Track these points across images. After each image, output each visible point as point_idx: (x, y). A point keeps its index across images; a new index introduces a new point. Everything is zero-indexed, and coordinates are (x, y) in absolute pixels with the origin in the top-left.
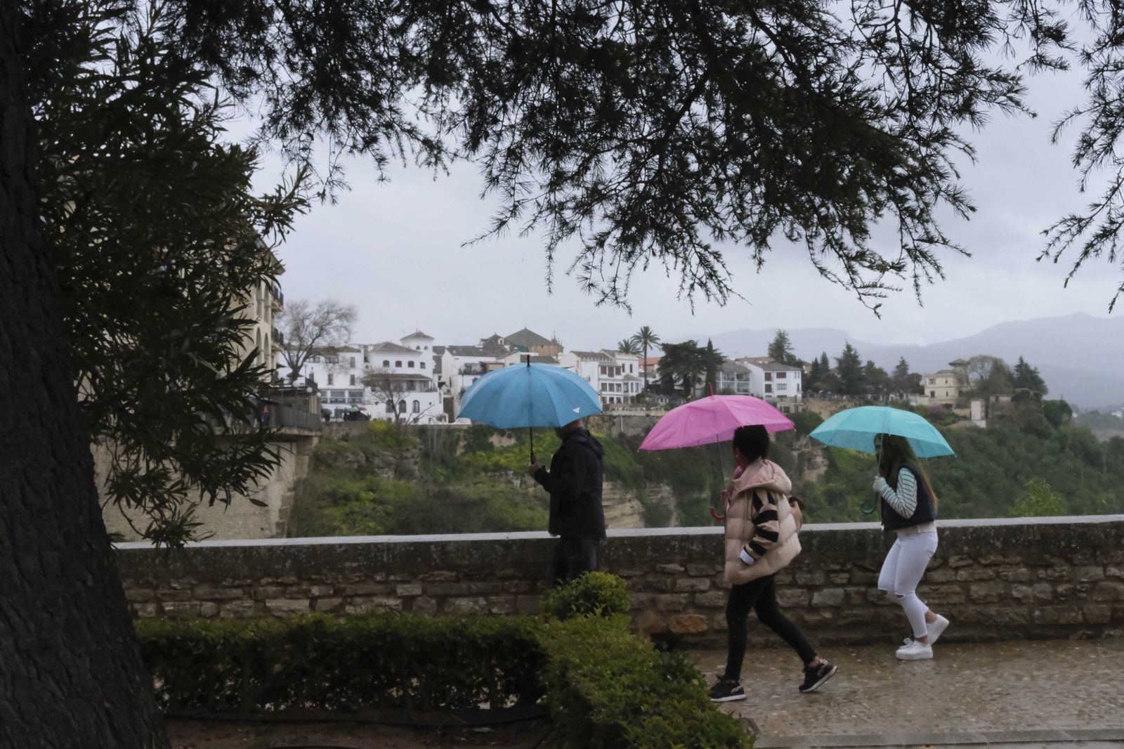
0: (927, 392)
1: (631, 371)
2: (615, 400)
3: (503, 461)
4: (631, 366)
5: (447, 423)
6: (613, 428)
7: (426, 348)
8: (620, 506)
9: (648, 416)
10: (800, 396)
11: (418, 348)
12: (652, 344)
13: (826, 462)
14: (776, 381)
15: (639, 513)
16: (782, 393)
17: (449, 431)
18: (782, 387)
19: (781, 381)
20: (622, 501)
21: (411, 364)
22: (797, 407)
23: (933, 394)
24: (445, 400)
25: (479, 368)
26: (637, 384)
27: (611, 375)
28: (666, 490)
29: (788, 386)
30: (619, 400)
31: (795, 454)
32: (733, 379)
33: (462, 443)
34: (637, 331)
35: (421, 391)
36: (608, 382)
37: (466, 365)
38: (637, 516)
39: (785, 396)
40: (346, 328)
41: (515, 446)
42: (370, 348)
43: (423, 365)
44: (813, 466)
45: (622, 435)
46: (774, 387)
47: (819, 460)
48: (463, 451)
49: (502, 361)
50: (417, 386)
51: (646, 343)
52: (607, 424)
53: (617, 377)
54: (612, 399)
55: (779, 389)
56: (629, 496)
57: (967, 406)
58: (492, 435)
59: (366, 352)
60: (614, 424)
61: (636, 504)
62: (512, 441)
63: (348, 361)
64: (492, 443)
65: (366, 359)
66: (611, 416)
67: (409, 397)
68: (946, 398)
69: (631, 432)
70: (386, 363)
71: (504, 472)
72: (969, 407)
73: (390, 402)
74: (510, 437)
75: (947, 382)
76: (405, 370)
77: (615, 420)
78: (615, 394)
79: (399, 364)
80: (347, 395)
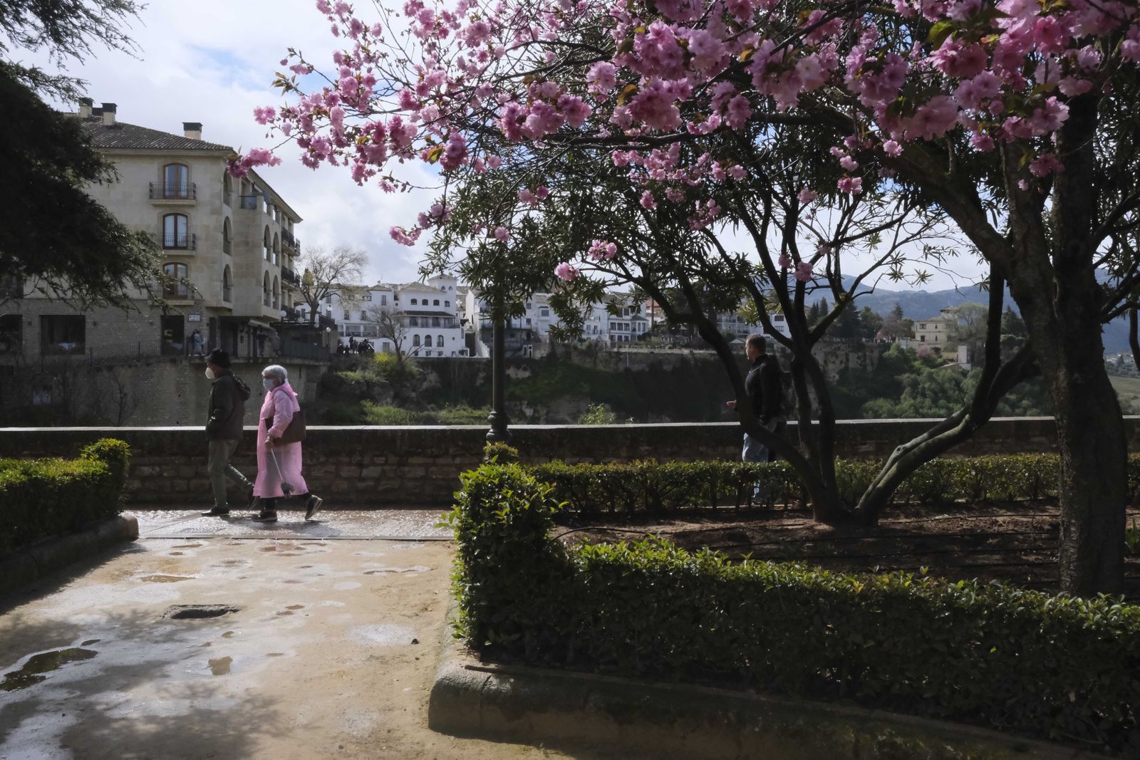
0: (918, 337)
2: (623, 339)
3: (518, 392)
5: (468, 357)
6: (620, 363)
7: (451, 288)
9: (651, 353)
11: (443, 288)
14: (774, 324)
17: (470, 363)
18: (780, 328)
19: (779, 323)
21: (436, 303)
23: (923, 338)
24: (467, 335)
26: (644, 324)
27: (619, 315)
29: (785, 329)
30: (627, 338)
33: (482, 375)
35: (445, 327)
36: (617, 322)
40: (358, 271)
41: (529, 378)
42: (399, 288)
43: (447, 303)
45: (628, 370)
50: (442, 322)
52: (614, 360)
53: (624, 317)
54: (620, 338)
57: (954, 350)
58: (509, 368)
59: (395, 291)
60: (620, 360)
62: (527, 374)
63: (380, 299)
64: (509, 375)
65: (396, 298)
66: (618, 353)
67: (434, 333)
68: (935, 342)
69: (636, 368)
70: (414, 302)
71: (518, 403)
72: (956, 351)
73: (416, 336)
74: (525, 369)
75: (936, 327)
76: (431, 308)
77: (622, 357)
78: (624, 333)
79: (425, 302)
80: (362, 329)
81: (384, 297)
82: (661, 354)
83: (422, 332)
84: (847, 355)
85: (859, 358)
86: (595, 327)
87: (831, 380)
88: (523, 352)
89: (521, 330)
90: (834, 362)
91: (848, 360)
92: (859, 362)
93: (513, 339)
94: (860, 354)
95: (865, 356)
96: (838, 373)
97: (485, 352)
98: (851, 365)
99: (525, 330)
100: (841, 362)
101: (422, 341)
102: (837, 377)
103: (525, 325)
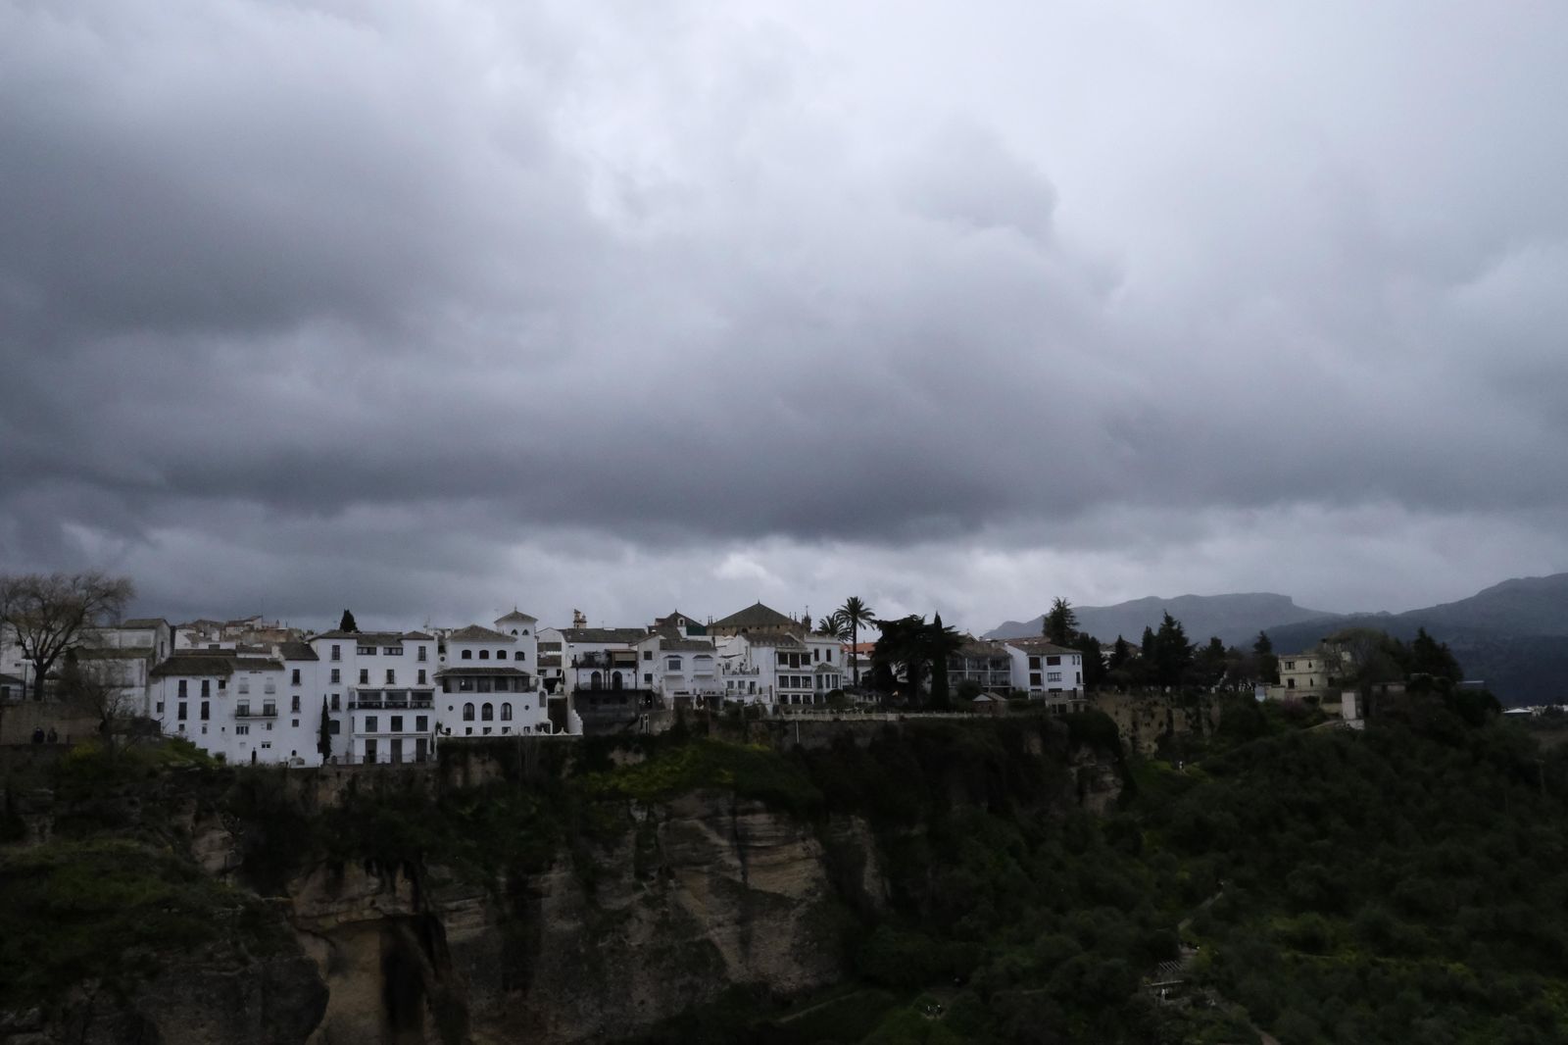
0: (1284, 680)
1: (829, 659)
2: (802, 700)
3: (623, 785)
4: (829, 653)
5: (551, 733)
6: (785, 738)
7: (526, 633)
8: (787, 847)
9: (836, 720)
10: (1080, 688)
11: (515, 632)
12: (864, 622)
13: (1120, 782)
14: (1046, 670)
15: (817, 857)
16: (1055, 685)
17: (552, 743)
18: (1055, 677)
19: (1054, 669)
20: (790, 840)
21: (502, 655)
22: (1076, 705)
23: (1291, 683)
24: (552, 702)
25: (603, 659)
26: (837, 677)
27: (794, 664)
28: (859, 824)
29: (1062, 677)
31: (1074, 770)
32: (985, 668)
33: (569, 762)
34: (842, 603)
35: (515, 691)
36: (790, 675)
37: (586, 654)
38: (814, 861)
39: (1060, 690)
41: (642, 764)
42: (448, 634)
43: (520, 656)
44: (1100, 788)
45: (797, 747)
46: (1044, 678)
47: (1109, 778)
48: (570, 771)
49: (635, 648)
50: (511, 684)
51: (855, 621)
52: (775, 732)
53: (803, 668)
54: (796, 699)
55: (1050, 680)
56: (799, 833)
57: (1337, 699)
58: (612, 750)
59: (441, 639)
60: (786, 732)
61: (813, 844)
62: (641, 758)
63: (417, 651)
64: (612, 760)
65: (442, 649)
66: (783, 723)
67: (497, 699)
68: (1309, 688)
69: (810, 744)
70: (467, 655)
71: (624, 801)
72: (1339, 701)
73: (469, 705)
74: (637, 752)
75: (1310, 666)
76: (493, 663)
77: (788, 727)
78: (801, 691)
79: (484, 655)
80: (384, 697)
81: (422, 649)
82: (851, 722)
83: (478, 699)
84: (1169, 713)
85: (1188, 716)
86: (752, 684)
87: (1144, 752)
88: (638, 724)
89: (636, 692)
90: (1148, 725)
91: (1171, 720)
92: (1190, 722)
93: (623, 706)
94: (1190, 710)
95: (1198, 714)
96: (1156, 741)
97: (576, 725)
98: (1177, 728)
99: (644, 691)
100: (1161, 725)
101: (478, 713)
102: (1155, 747)
103: (642, 685)
